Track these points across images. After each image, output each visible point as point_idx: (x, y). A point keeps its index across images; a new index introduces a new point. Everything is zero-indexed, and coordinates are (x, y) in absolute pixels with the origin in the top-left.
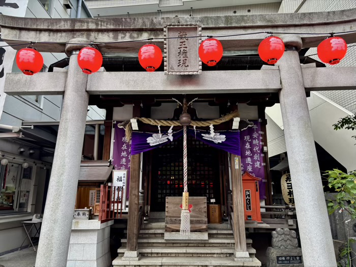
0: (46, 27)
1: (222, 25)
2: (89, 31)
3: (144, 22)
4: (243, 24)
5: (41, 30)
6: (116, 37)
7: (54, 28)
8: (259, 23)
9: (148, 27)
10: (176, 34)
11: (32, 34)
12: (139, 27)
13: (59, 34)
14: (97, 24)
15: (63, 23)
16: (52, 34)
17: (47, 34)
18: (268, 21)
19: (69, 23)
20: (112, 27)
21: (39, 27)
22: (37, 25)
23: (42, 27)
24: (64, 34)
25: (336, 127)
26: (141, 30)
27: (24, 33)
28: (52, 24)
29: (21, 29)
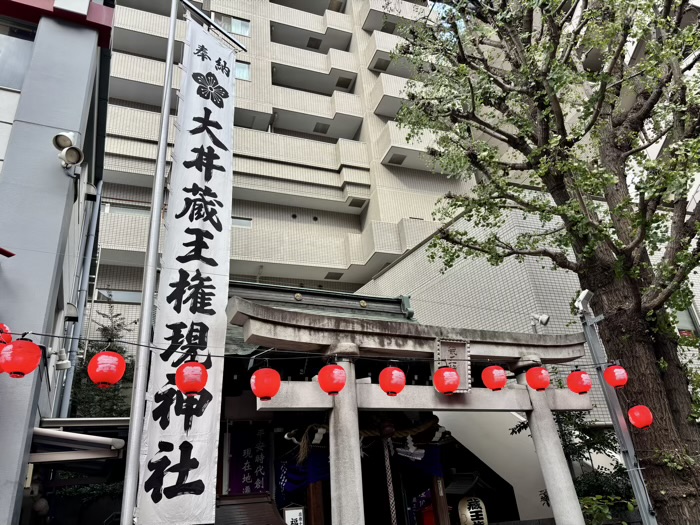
0: (307, 325)
1: (479, 340)
2: (354, 332)
3: (409, 329)
4: (496, 341)
5: (300, 328)
6: (382, 343)
7: (317, 326)
8: (508, 341)
9: (413, 334)
10: (447, 348)
11: (290, 331)
12: (403, 333)
13: (321, 334)
14: (363, 326)
15: (326, 321)
16: (312, 333)
17: (307, 332)
18: (515, 339)
19: (333, 322)
20: (378, 331)
21: (299, 324)
22: (297, 321)
23: (303, 324)
24: (326, 334)
25: (513, 432)
26: (405, 337)
27: (279, 328)
28: (315, 321)
29: (275, 324)
